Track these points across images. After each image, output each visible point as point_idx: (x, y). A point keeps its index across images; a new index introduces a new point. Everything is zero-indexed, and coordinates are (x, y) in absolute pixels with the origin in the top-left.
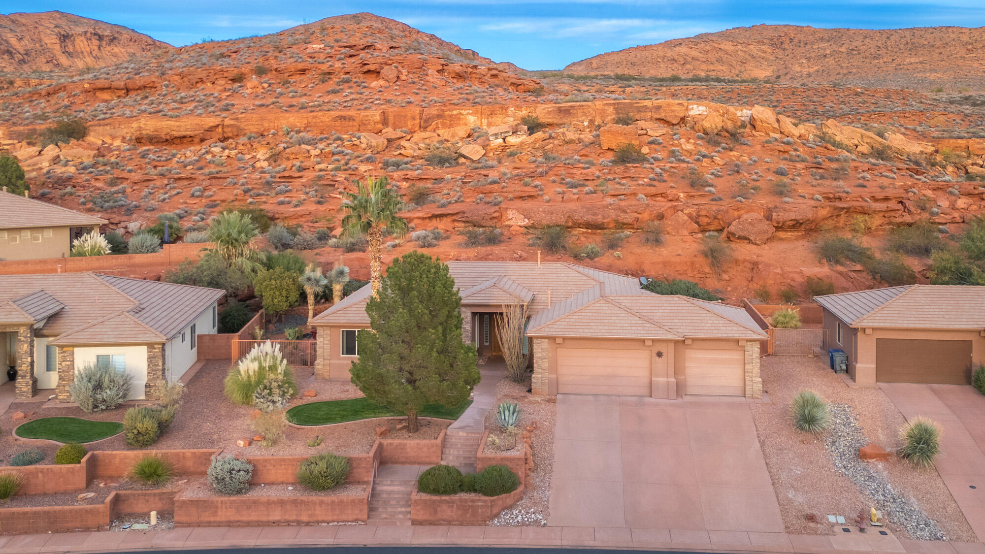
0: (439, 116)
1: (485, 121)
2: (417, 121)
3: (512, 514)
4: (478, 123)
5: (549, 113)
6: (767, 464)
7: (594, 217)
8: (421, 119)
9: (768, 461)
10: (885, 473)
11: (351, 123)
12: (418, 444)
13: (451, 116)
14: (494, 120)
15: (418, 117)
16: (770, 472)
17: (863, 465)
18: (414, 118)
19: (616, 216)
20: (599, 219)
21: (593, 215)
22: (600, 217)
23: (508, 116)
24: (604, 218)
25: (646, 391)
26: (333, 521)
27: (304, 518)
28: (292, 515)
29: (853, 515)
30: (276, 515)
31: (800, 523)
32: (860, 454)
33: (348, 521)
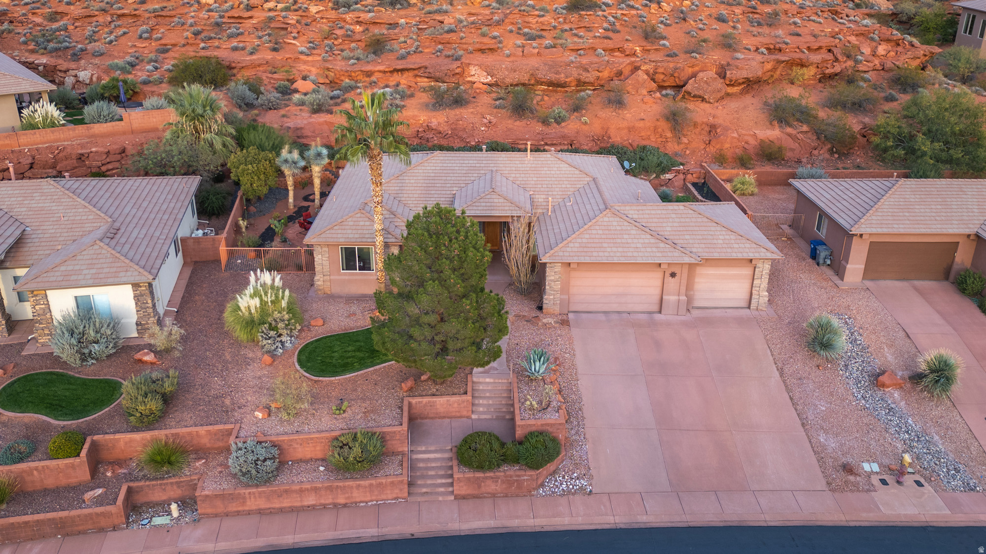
3: (556, 481)
6: (791, 399)
7: (557, 76)
9: (791, 394)
10: (903, 403)
12: (448, 401)
16: (796, 409)
17: (879, 394)
19: (579, 74)
20: (562, 77)
21: (556, 74)
22: (563, 75)
24: (567, 77)
25: (656, 308)
26: (372, 501)
27: (341, 500)
28: (328, 499)
29: (886, 461)
30: (310, 500)
31: (840, 477)
32: (876, 379)
33: (388, 500)
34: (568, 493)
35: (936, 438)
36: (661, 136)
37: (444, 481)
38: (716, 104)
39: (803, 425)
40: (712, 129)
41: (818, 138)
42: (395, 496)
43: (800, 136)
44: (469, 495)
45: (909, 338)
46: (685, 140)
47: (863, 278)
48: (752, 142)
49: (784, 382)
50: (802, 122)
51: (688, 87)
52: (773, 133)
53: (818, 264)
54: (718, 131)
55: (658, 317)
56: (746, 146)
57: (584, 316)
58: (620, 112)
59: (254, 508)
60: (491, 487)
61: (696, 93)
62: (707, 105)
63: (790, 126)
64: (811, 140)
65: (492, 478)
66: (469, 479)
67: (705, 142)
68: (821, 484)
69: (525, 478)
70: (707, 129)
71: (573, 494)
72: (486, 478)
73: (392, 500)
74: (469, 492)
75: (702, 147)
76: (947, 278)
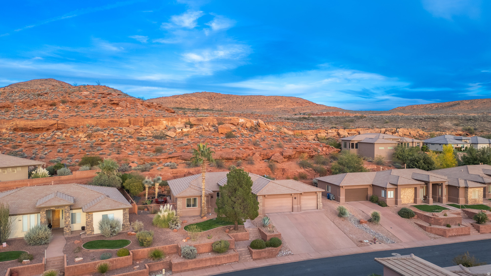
0: (152, 121)
1: (170, 123)
2: (143, 123)
3: (282, 252)
4: (167, 124)
5: (194, 120)
6: (339, 228)
8: (144, 122)
10: (368, 227)
11: (116, 123)
12: (242, 234)
13: (156, 121)
14: (173, 123)
15: (143, 121)
16: (341, 230)
17: (361, 225)
18: (141, 122)
19: (236, 155)
22: (231, 156)
23: (178, 121)
24: (233, 157)
25: (291, 210)
26: (227, 263)
27: (218, 263)
28: (214, 263)
29: (370, 239)
30: (208, 264)
31: (360, 244)
32: (360, 222)
33: (232, 262)
34: (286, 255)
35: (380, 233)
36: (268, 172)
37: (248, 256)
38: (282, 164)
39: (345, 233)
40: (283, 170)
41: (315, 172)
42: (235, 260)
43: (310, 171)
44: (257, 258)
45: (364, 212)
46: (276, 174)
47: (345, 201)
48: (296, 173)
49: (335, 224)
50: (309, 167)
51: (272, 158)
52: (302, 170)
53: (331, 200)
54: (286, 170)
55: (292, 213)
56: (295, 175)
57: (270, 214)
58: (253, 166)
59: (190, 268)
60: (264, 255)
61: (275, 160)
62: (279, 164)
63: (307, 168)
64: (313, 172)
65: (264, 251)
66: (257, 252)
67: (282, 174)
68: (355, 246)
69: (274, 250)
70: (282, 170)
71: (288, 255)
72: (262, 251)
73: (234, 262)
74: (257, 257)
75: (281, 176)
76: (367, 200)
